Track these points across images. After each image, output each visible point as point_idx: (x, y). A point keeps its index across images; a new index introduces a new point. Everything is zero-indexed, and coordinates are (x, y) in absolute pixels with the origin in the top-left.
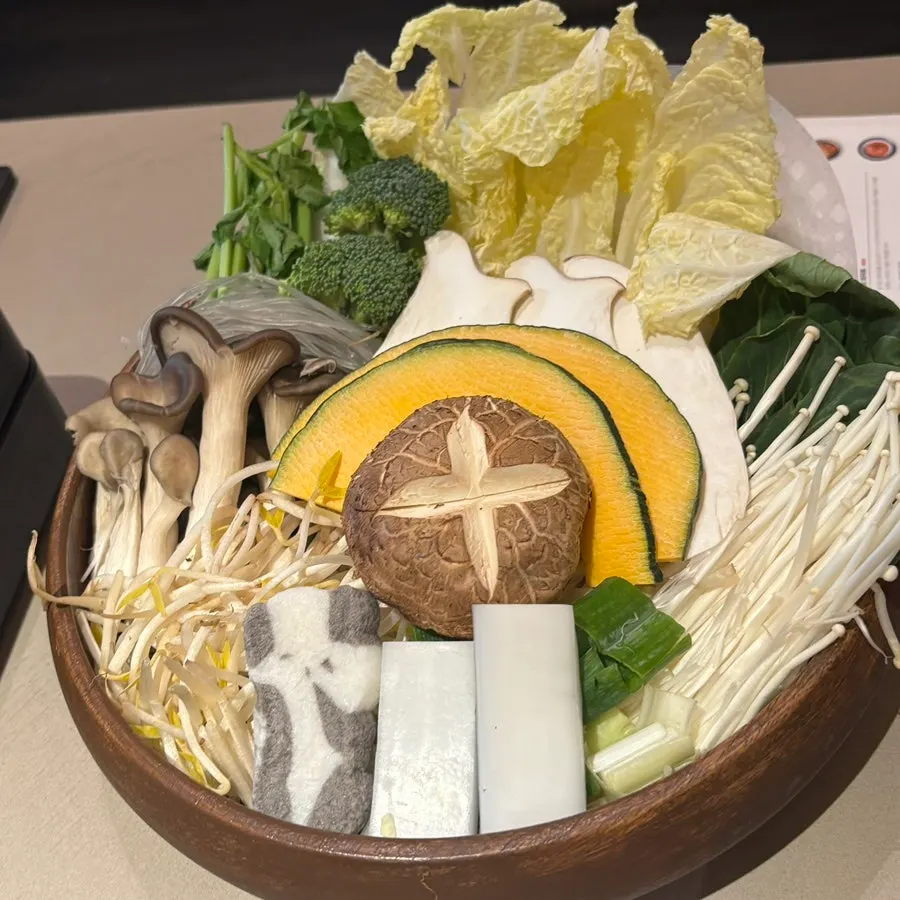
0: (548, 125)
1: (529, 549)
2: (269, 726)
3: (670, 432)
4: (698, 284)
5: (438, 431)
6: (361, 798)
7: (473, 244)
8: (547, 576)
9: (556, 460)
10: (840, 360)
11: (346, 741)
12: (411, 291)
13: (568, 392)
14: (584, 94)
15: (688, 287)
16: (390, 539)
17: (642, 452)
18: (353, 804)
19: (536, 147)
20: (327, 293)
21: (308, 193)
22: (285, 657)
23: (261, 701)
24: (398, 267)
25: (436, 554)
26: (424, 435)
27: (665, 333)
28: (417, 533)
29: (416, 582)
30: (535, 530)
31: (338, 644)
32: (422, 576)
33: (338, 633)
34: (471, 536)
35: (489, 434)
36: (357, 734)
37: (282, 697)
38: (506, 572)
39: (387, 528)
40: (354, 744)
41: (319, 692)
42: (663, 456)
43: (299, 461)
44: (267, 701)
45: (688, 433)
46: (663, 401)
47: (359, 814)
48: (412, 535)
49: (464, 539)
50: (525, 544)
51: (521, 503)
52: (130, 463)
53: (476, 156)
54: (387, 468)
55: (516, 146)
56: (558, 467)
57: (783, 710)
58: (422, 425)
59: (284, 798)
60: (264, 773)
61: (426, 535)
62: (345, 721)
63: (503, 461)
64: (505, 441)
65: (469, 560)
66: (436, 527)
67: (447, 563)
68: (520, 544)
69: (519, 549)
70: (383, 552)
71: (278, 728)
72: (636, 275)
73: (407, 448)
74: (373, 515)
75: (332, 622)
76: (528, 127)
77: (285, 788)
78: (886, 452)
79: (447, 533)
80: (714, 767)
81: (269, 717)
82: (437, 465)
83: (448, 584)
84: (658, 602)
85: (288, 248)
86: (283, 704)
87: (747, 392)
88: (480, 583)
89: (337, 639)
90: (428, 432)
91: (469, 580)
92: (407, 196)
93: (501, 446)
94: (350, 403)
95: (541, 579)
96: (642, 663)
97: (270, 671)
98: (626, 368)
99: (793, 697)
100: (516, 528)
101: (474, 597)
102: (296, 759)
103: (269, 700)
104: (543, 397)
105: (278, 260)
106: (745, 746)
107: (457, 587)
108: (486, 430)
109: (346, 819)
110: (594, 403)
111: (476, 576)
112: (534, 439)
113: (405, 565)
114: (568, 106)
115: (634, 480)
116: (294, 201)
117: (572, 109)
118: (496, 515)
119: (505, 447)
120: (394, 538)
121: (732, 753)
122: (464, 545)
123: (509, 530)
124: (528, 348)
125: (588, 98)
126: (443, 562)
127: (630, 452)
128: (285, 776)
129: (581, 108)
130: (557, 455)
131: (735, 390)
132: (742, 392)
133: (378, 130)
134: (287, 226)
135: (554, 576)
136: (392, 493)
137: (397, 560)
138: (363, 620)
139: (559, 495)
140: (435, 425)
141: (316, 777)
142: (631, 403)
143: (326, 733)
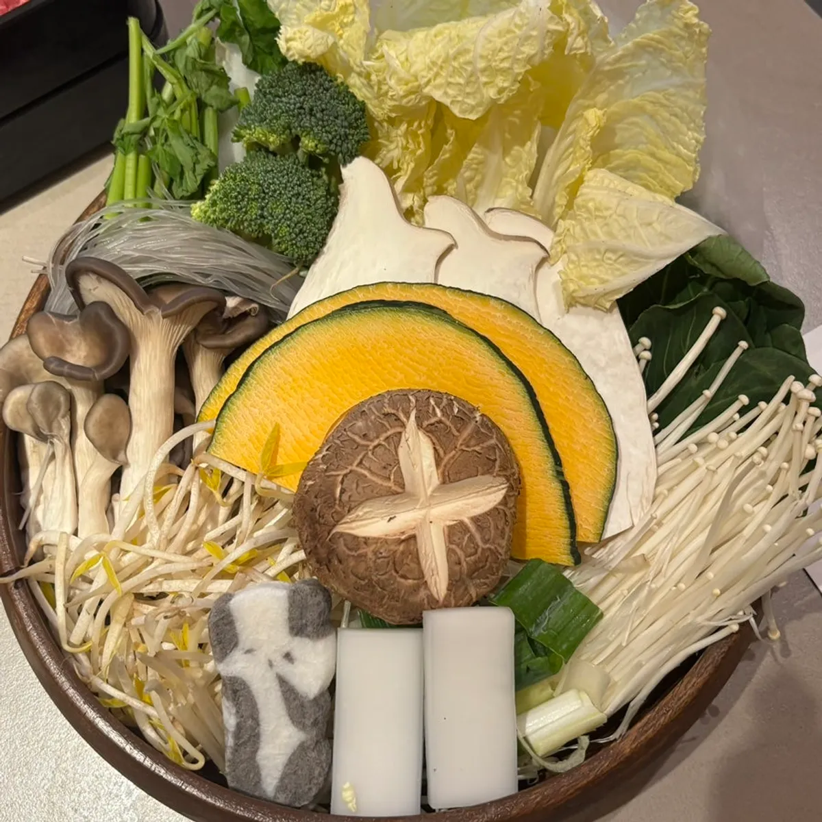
0: (484, 79)
1: (475, 562)
2: (237, 712)
3: (588, 414)
4: (621, 263)
5: (389, 444)
6: (322, 767)
7: (390, 172)
8: (487, 578)
9: (497, 468)
10: (743, 344)
11: (308, 722)
12: (330, 225)
13: (496, 371)
14: (525, 55)
15: (611, 265)
16: (349, 556)
17: (564, 434)
18: (317, 772)
19: (467, 98)
20: (246, 231)
21: (216, 97)
22: (249, 651)
23: (230, 692)
24: (317, 200)
25: (393, 572)
26: (375, 447)
27: (584, 305)
28: (375, 553)
29: (372, 593)
30: (480, 544)
31: (297, 639)
32: (379, 589)
33: (298, 628)
34: (423, 552)
35: (438, 447)
36: (317, 715)
37: (248, 687)
38: (455, 582)
39: (346, 545)
40: (315, 723)
41: (282, 681)
42: (582, 440)
43: (236, 428)
44: (235, 692)
45: (605, 415)
46: (582, 379)
47: (321, 779)
48: (370, 555)
49: (418, 558)
50: (472, 558)
51: (468, 518)
52: (59, 418)
53: (401, 93)
54: (342, 482)
55: (446, 93)
56: (499, 476)
57: (684, 697)
58: (372, 434)
59: (255, 770)
60: (237, 751)
61: (384, 554)
62: (307, 705)
63: (452, 478)
64: (451, 454)
65: (423, 577)
66: (393, 547)
67: (402, 580)
68: (468, 559)
69: (467, 563)
70: (341, 566)
71: (246, 714)
72: (560, 241)
73: (361, 463)
74: (330, 531)
75: (291, 619)
76: (461, 76)
77: (255, 762)
78: (786, 465)
79: (403, 553)
80: (628, 750)
81: (237, 704)
82: (391, 484)
83: (403, 597)
84: (575, 581)
85: (201, 169)
86: (249, 692)
87: (650, 350)
88: (432, 595)
89: (296, 635)
90: (379, 445)
91: (422, 593)
92: (325, 123)
93: (449, 460)
94: (282, 365)
95: (482, 580)
96: (564, 647)
97: (237, 665)
98: (548, 344)
99: (693, 686)
100: (464, 544)
101: (426, 606)
102: (263, 738)
103: (238, 690)
104: (472, 372)
105: (192, 183)
106: (654, 730)
107: (412, 599)
108: (434, 444)
109: (310, 783)
110: (522, 385)
111: (429, 590)
112: (477, 448)
113: (364, 580)
114: (506, 65)
115: (559, 469)
116: (201, 106)
117: (510, 68)
118: (446, 532)
119: (452, 461)
120: (353, 556)
121: (643, 738)
122: (419, 563)
123: (458, 545)
124: (455, 313)
125: (529, 59)
126: (399, 579)
127: (554, 436)
128: (255, 751)
129: (519, 69)
130: (498, 463)
131: (638, 348)
132: (645, 350)
133: (293, 44)
134: (196, 139)
135: (493, 577)
136: (349, 511)
137: (356, 576)
138: (320, 615)
139: (500, 504)
140: (385, 435)
141: (282, 752)
142: (553, 380)
143: (289, 715)
